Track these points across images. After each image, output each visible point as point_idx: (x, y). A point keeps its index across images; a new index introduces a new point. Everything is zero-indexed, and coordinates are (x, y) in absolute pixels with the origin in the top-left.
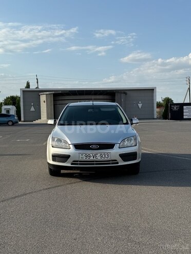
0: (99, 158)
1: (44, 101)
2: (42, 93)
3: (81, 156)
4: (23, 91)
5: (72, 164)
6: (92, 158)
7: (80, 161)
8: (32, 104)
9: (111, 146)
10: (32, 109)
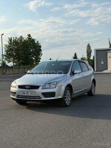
0: (30, 94)
1: (110, 57)
2: (108, 51)
3: (21, 93)
4: (96, 50)
5: (17, 97)
6: (26, 94)
7: (21, 96)
8: (102, 59)
9: (37, 87)
10: (102, 63)
